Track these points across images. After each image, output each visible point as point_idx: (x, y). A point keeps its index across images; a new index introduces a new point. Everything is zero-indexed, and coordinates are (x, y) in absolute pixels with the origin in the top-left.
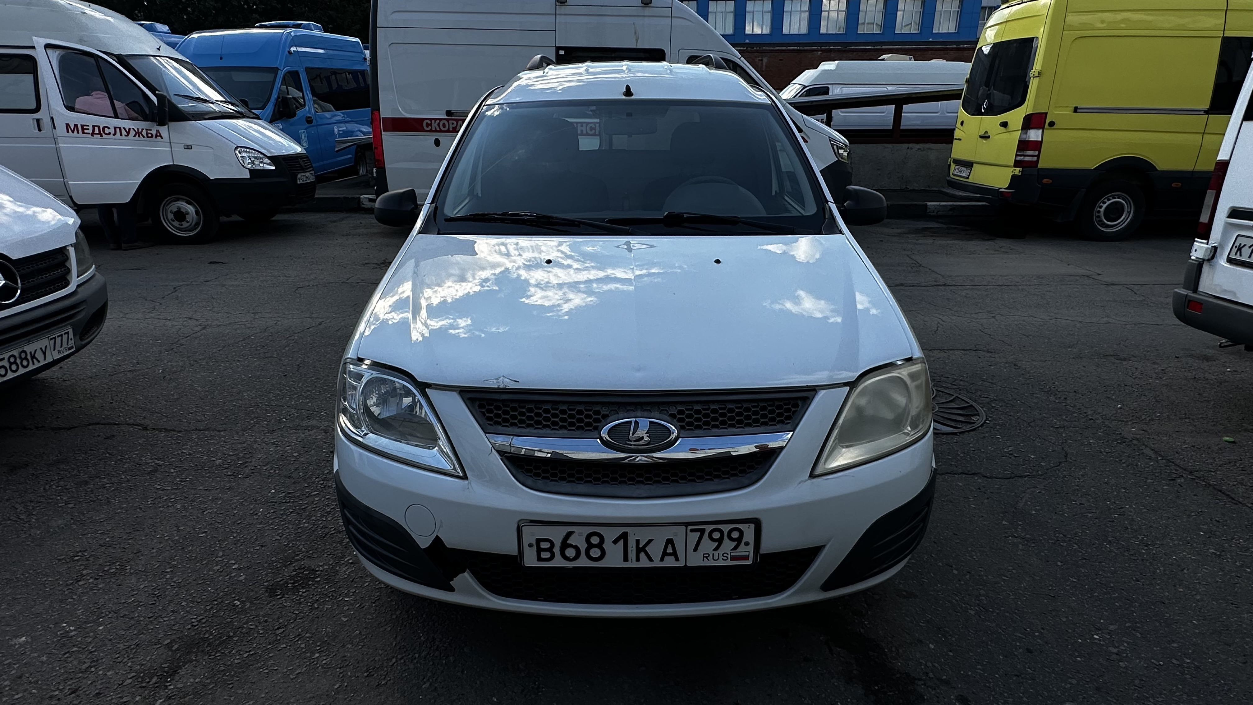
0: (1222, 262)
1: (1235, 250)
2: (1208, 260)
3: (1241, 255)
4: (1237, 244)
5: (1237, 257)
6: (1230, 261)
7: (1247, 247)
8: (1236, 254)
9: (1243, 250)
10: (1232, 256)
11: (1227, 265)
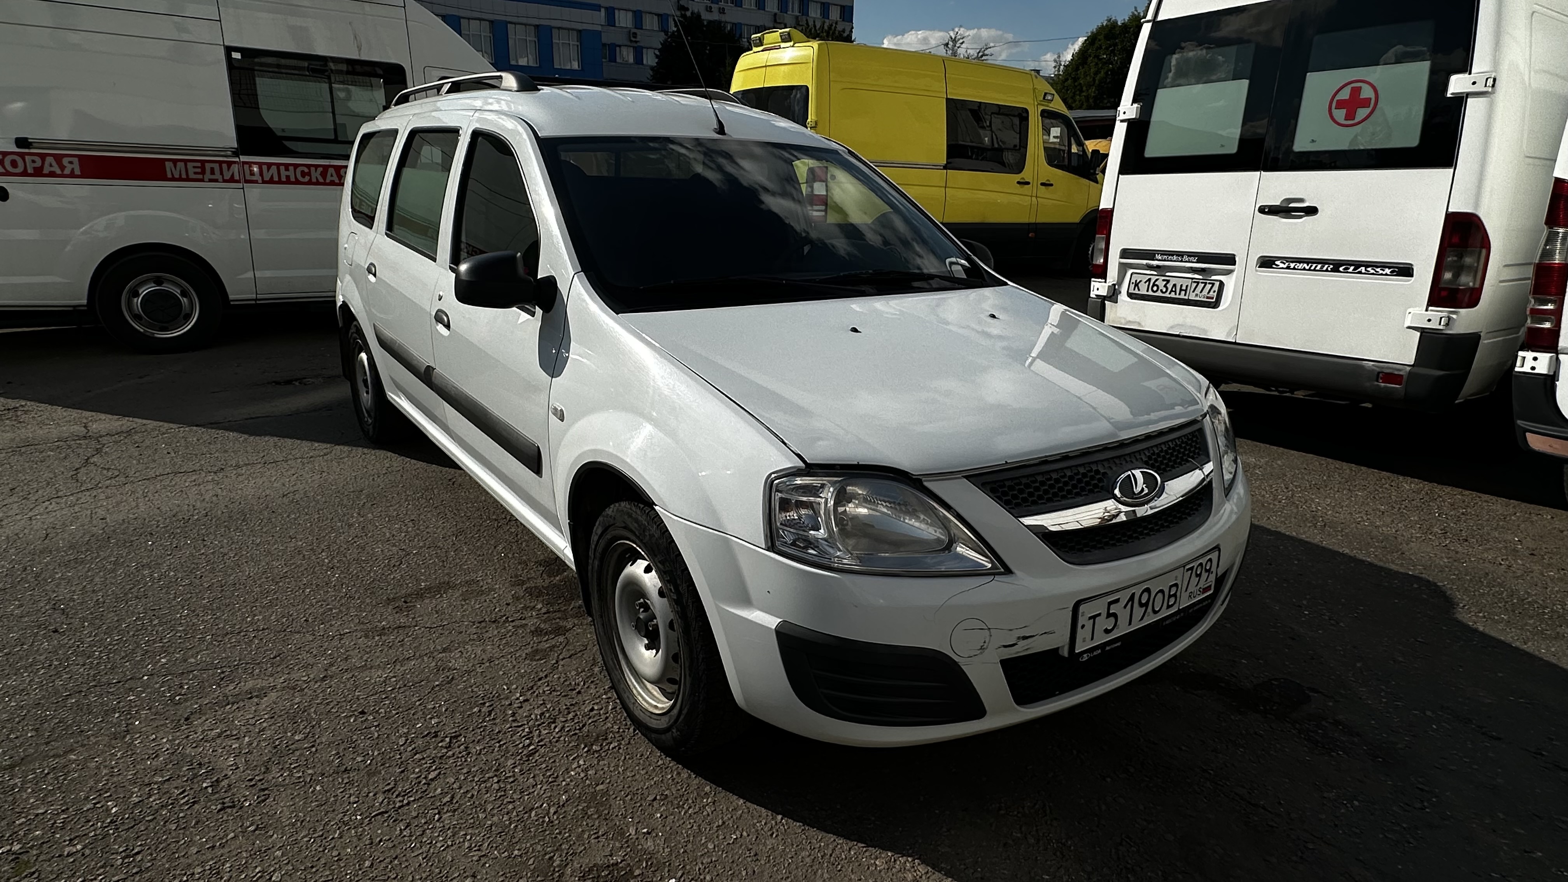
0: (1123, 297)
1: (1132, 286)
2: (1111, 297)
3: (1139, 290)
4: (1133, 281)
5: (1136, 291)
6: (1131, 296)
7: (1142, 283)
8: (1134, 289)
9: (1139, 285)
10: (1131, 291)
11: (1129, 299)
